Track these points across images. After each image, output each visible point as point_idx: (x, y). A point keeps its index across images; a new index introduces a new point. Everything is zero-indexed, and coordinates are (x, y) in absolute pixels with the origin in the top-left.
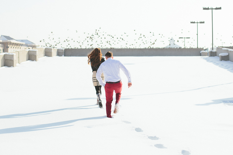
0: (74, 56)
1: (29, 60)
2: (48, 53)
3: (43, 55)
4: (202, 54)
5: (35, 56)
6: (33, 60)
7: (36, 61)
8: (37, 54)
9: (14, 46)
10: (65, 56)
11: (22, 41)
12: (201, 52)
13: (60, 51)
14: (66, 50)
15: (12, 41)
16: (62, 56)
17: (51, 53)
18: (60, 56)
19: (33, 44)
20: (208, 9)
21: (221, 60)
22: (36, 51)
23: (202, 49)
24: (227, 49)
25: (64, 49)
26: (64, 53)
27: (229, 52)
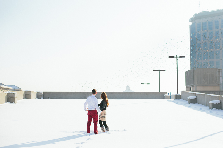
0: (51, 99)
1: (8, 102)
2: (27, 95)
3: (23, 97)
4: (165, 98)
5: (14, 98)
6: (12, 103)
7: (15, 103)
8: (16, 97)
9: (3, 90)
10: (43, 99)
11: (11, 86)
12: (164, 96)
13: (39, 94)
14: (44, 93)
15: (2, 86)
16: (41, 98)
17: (31, 95)
18: (39, 99)
19: (19, 89)
20: (173, 57)
21: (190, 103)
22: (15, 94)
23: (166, 93)
24: (195, 92)
25: (43, 92)
26: (43, 96)
27: (196, 95)
